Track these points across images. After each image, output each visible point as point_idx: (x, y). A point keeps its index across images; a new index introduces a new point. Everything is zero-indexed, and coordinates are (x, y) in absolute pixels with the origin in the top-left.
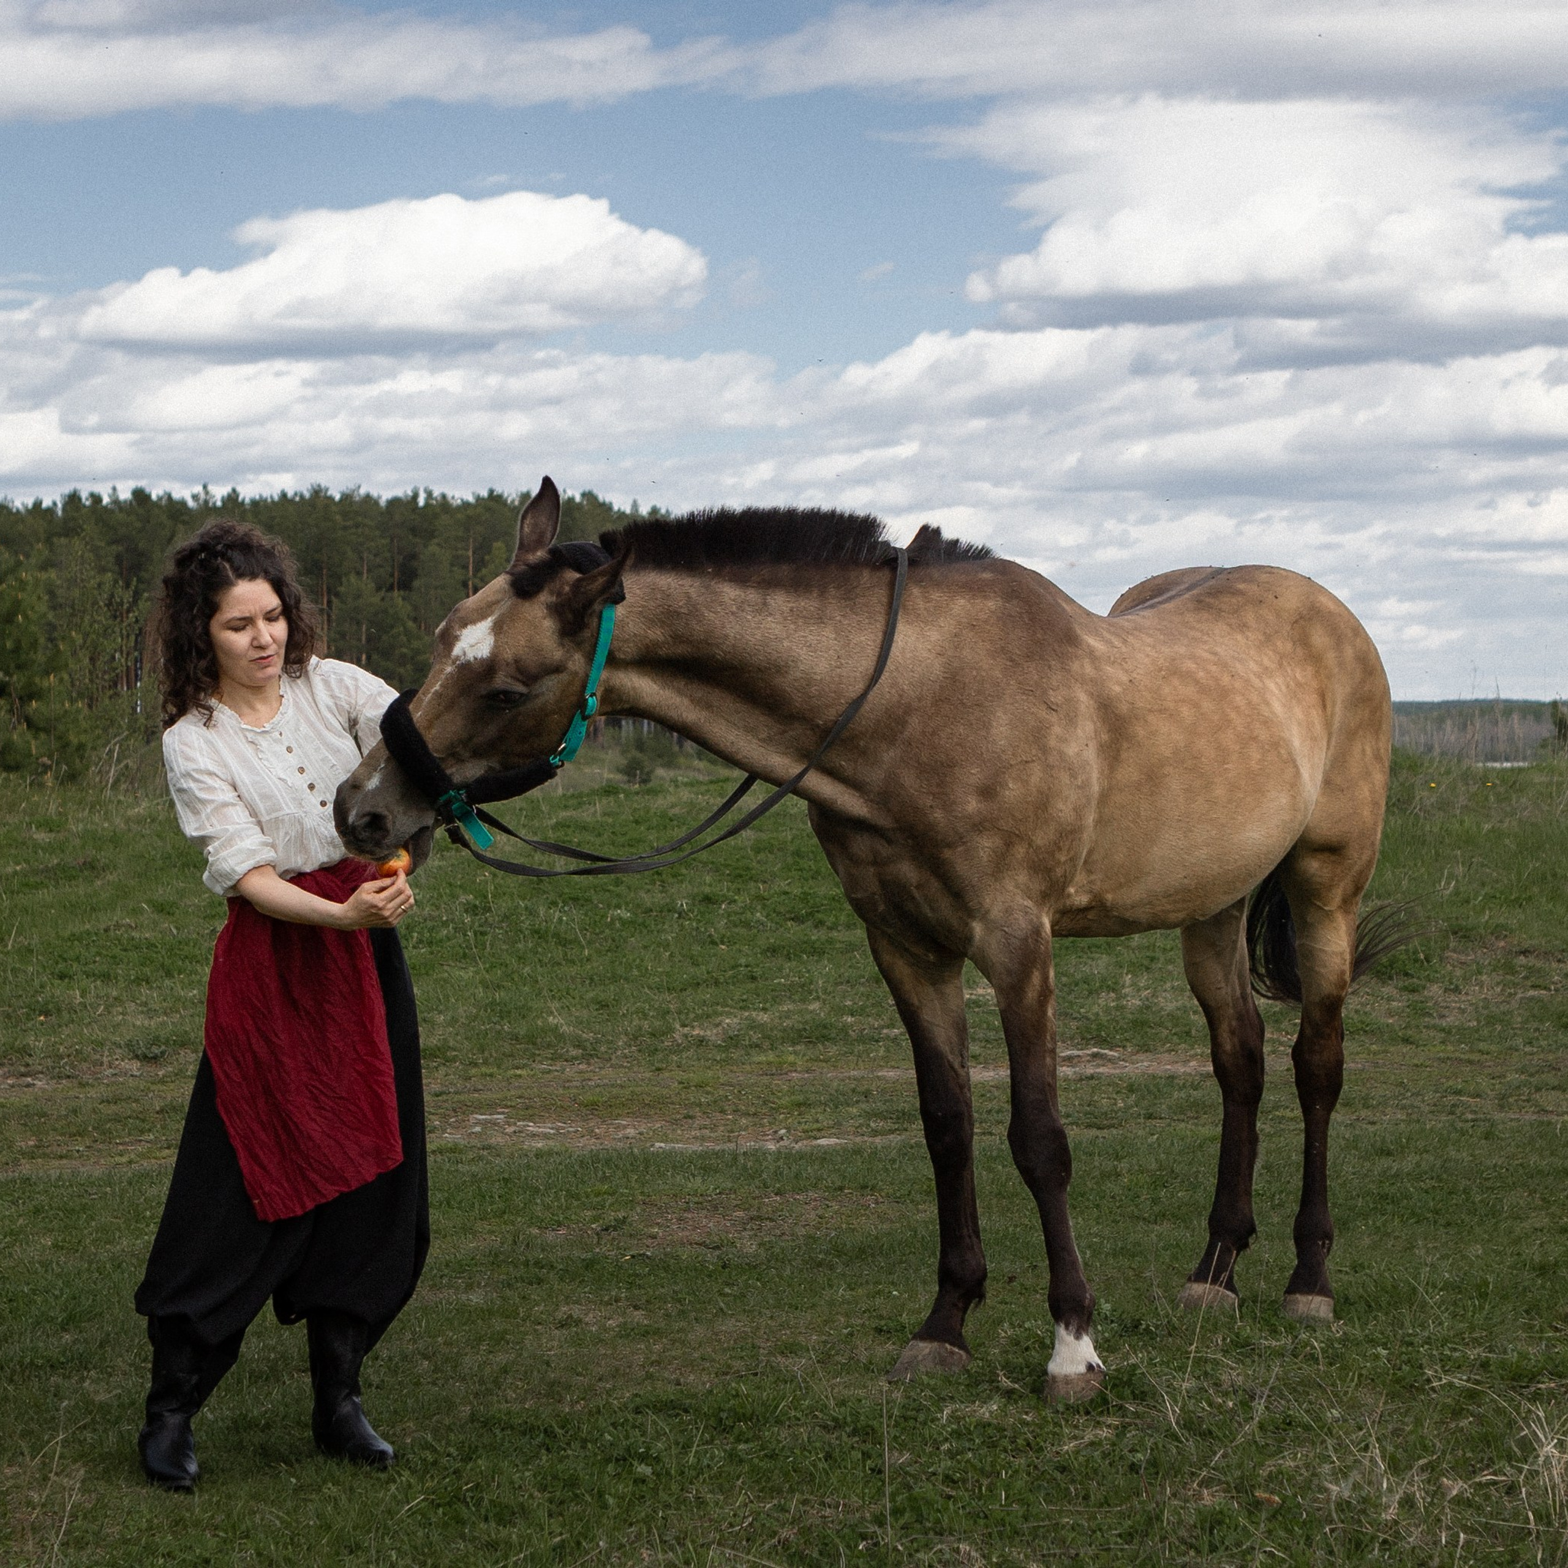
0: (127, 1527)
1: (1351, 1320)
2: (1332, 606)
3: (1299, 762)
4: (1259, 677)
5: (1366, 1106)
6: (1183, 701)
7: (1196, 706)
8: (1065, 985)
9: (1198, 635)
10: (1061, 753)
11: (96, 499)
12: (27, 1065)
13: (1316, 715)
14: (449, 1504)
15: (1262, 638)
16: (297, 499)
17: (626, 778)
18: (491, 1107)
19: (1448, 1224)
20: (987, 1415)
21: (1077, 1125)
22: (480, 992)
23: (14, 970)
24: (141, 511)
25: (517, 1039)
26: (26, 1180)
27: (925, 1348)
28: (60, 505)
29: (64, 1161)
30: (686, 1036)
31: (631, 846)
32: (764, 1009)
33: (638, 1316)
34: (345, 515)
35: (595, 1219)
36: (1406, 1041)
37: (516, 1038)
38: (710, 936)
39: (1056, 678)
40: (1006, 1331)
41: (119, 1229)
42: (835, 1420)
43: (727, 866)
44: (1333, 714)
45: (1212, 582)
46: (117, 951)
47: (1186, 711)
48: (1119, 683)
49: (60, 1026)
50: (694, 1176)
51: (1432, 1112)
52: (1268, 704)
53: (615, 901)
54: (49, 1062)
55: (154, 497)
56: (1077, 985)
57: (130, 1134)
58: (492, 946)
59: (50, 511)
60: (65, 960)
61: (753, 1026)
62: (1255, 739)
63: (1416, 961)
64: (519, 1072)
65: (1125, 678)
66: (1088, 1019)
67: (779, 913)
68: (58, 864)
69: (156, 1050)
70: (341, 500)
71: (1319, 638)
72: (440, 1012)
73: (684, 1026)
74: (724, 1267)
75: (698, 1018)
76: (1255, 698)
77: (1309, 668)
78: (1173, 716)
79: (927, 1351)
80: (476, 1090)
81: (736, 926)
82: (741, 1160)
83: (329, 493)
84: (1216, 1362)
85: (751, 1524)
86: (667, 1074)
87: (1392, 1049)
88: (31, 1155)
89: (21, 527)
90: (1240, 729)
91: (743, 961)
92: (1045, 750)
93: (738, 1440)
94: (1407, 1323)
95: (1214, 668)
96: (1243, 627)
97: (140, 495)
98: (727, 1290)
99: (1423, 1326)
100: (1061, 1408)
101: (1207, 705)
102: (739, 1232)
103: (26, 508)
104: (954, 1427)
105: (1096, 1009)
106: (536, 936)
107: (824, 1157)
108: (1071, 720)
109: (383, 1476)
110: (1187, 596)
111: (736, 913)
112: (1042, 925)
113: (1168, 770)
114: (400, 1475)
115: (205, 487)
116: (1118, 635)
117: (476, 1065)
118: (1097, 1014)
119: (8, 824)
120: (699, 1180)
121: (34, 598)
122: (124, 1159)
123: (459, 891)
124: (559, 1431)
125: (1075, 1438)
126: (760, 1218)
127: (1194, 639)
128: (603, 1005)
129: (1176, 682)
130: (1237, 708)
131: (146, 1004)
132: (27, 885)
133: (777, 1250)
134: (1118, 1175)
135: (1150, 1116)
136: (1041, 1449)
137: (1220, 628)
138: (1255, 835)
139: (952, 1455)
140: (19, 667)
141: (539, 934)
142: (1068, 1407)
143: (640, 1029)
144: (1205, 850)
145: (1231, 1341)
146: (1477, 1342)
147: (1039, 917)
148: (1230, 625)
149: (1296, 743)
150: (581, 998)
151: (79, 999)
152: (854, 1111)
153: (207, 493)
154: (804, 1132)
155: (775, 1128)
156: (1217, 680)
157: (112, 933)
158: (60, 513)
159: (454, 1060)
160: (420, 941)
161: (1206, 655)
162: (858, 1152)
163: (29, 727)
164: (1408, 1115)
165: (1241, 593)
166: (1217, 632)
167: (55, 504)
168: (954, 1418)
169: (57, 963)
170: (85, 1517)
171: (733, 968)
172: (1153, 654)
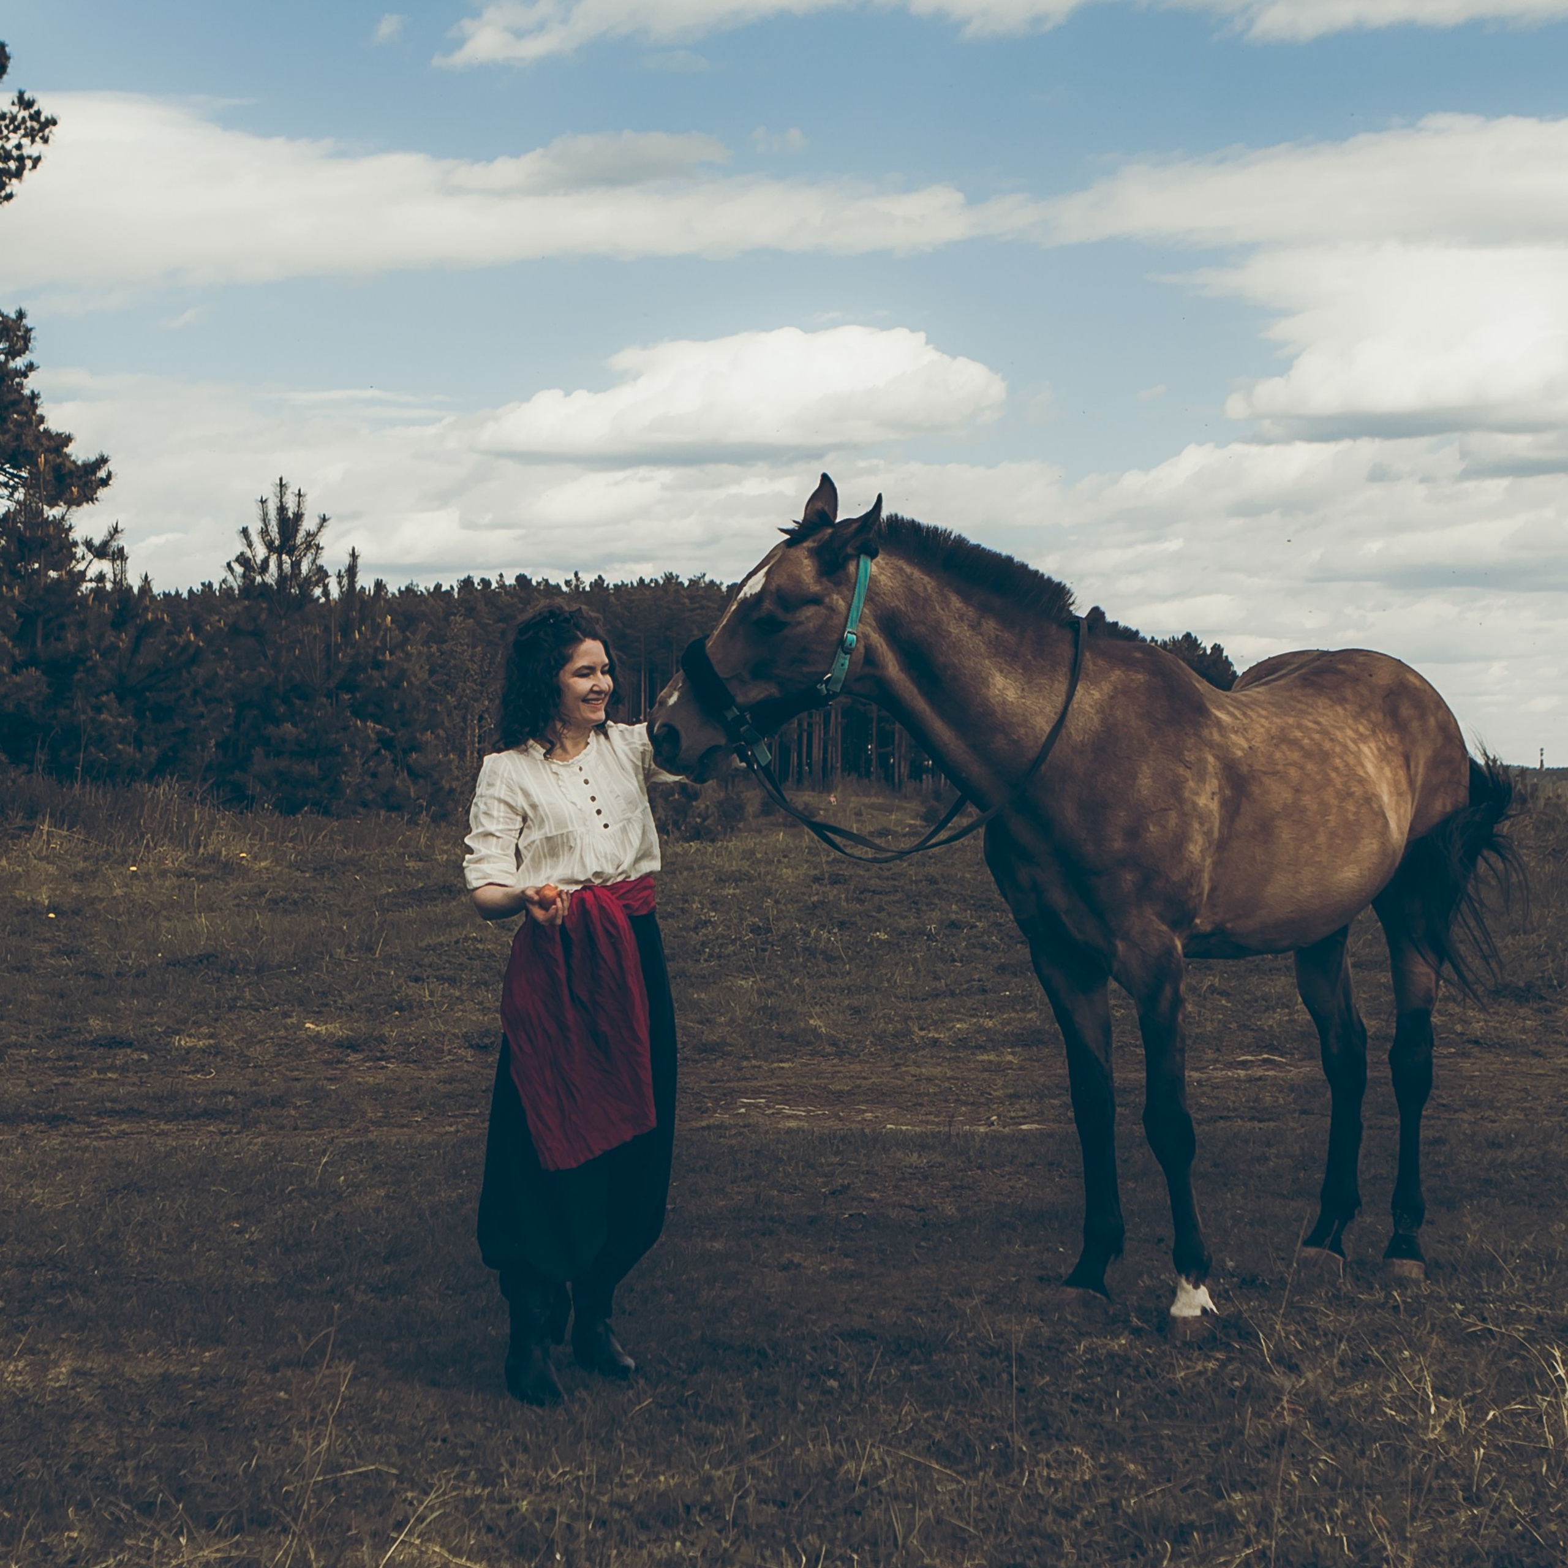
0: (416, 1418)
1: (1438, 1281)
2: (1417, 683)
3: (1388, 815)
4: (1354, 742)
5: (1492, 1107)
6: (1291, 764)
7: (1302, 768)
8: (1246, 1002)
9: (1304, 707)
10: (1194, 804)
11: (486, 583)
12: (383, 1051)
13: (1402, 774)
14: (673, 1407)
15: (1358, 709)
16: (653, 585)
17: (924, 824)
18: (756, 1093)
19: (1541, 1206)
20: (1116, 1347)
21: (1242, 1118)
22: (755, 998)
23: (378, 974)
24: (522, 595)
25: (782, 1038)
26: (370, 1143)
27: (1072, 1292)
28: (456, 590)
29: (405, 1129)
30: (922, 1038)
31: (894, 879)
32: (990, 1017)
33: (848, 1263)
34: (692, 599)
35: (825, 1185)
36: (1536, 1054)
37: (781, 1036)
38: (952, 955)
39: (1190, 742)
40: (1145, 1281)
41: (440, 1184)
42: (992, 1348)
43: (972, 897)
44: (1416, 773)
45: (1318, 663)
46: (464, 959)
47: (1293, 773)
48: (1242, 749)
49: (411, 1020)
50: (911, 1152)
51: (1546, 1114)
52: (1363, 766)
53: (875, 926)
54: (401, 1049)
55: (534, 583)
56: (1256, 1001)
57: (460, 1109)
58: (770, 960)
59: (449, 593)
60: (420, 966)
61: (981, 1030)
62: (1351, 795)
63: (1550, 986)
64: (782, 1065)
65: (1245, 745)
66: (1263, 1030)
67: (1011, 938)
68: (422, 888)
69: (486, 1041)
70: (689, 586)
71: (1406, 711)
72: (721, 1015)
73: (921, 1029)
74: (924, 1225)
75: (935, 1023)
76: (1351, 760)
77: (1396, 736)
78: (1282, 777)
79: (1074, 1295)
80: (745, 1079)
81: (975, 947)
82: (954, 1140)
83: (680, 580)
84: (1316, 1311)
85: (912, 1428)
86: (904, 1069)
87: (1523, 1060)
88: (378, 1124)
89: (423, 607)
90: (1339, 786)
91: (976, 977)
92: (1181, 800)
93: (912, 1363)
94: (1484, 1284)
95: (1317, 736)
96: (1342, 701)
97: (522, 580)
98: (923, 1244)
99: (1498, 1286)
100: (1178, 1344)
101: (1310, 767)
102: (943, 1198)
103: (428, 591)
104: (1088, 1356)
105: (1271, 1022)
106: (807, 953)
107: (1024, 1138)
108: (1202, 778)
109: (624, 1384)
110: (1296, 674)
111: (975, 937)
112: (1175, 947)
113: (1278, 822)
114: (637, 1383)
115: (576, 574)
116: (1238, 709)
117: (747, 1058)
118: (1271, 1026)
119: (386, 854)
120: (916, 1155)
121: (417, 667)
122: (452, 1129)
123: (747, 914)
124: (770, 1352)
125: (1188, 1368)
126: (962, 1187)
127: (1301, 711)
128: (856, 1011)
129: (1284, 747)
130: (1336, 769)
131: (481, 1003)
132: (396, 904)
133: (970, 1213)
134: (1267, 1159)
135: (1304, 1112)
136: (1157, 1376)
137: (1322, 702)
138: (1350, 875)
139: (1082, 1378)
140: (404, 725)
141: (810, 952)
142: (1185, 1343)
143: (885, 1031)
144: (1309, 889)
145: (1333, 1295)
146: (1541, 1301)
147: (1172, 940)
148: (1331, 699)
149: (1386, 798)
150: (839, 1004)
151: (428, 998)
152: (1056, 1102)
153: (578, 579)
154: (1011, 1118)
155: (989, 1115)
156: (1319, 745)
157: (460, 945)
158: (456, 596)
159: (729, 1054)
160: (711, 955)
161: (1310, 725)
162: (1051, 1135)
163: (408, 773)
164: (1526, 1115)
165: (1341, 672)
166: (1320, 704)
167: (452, 587)
168: (1089, 1350)
169: (414, 968)
170: (382, 1409)
171: (968, 982)
172: (1267, 724)
